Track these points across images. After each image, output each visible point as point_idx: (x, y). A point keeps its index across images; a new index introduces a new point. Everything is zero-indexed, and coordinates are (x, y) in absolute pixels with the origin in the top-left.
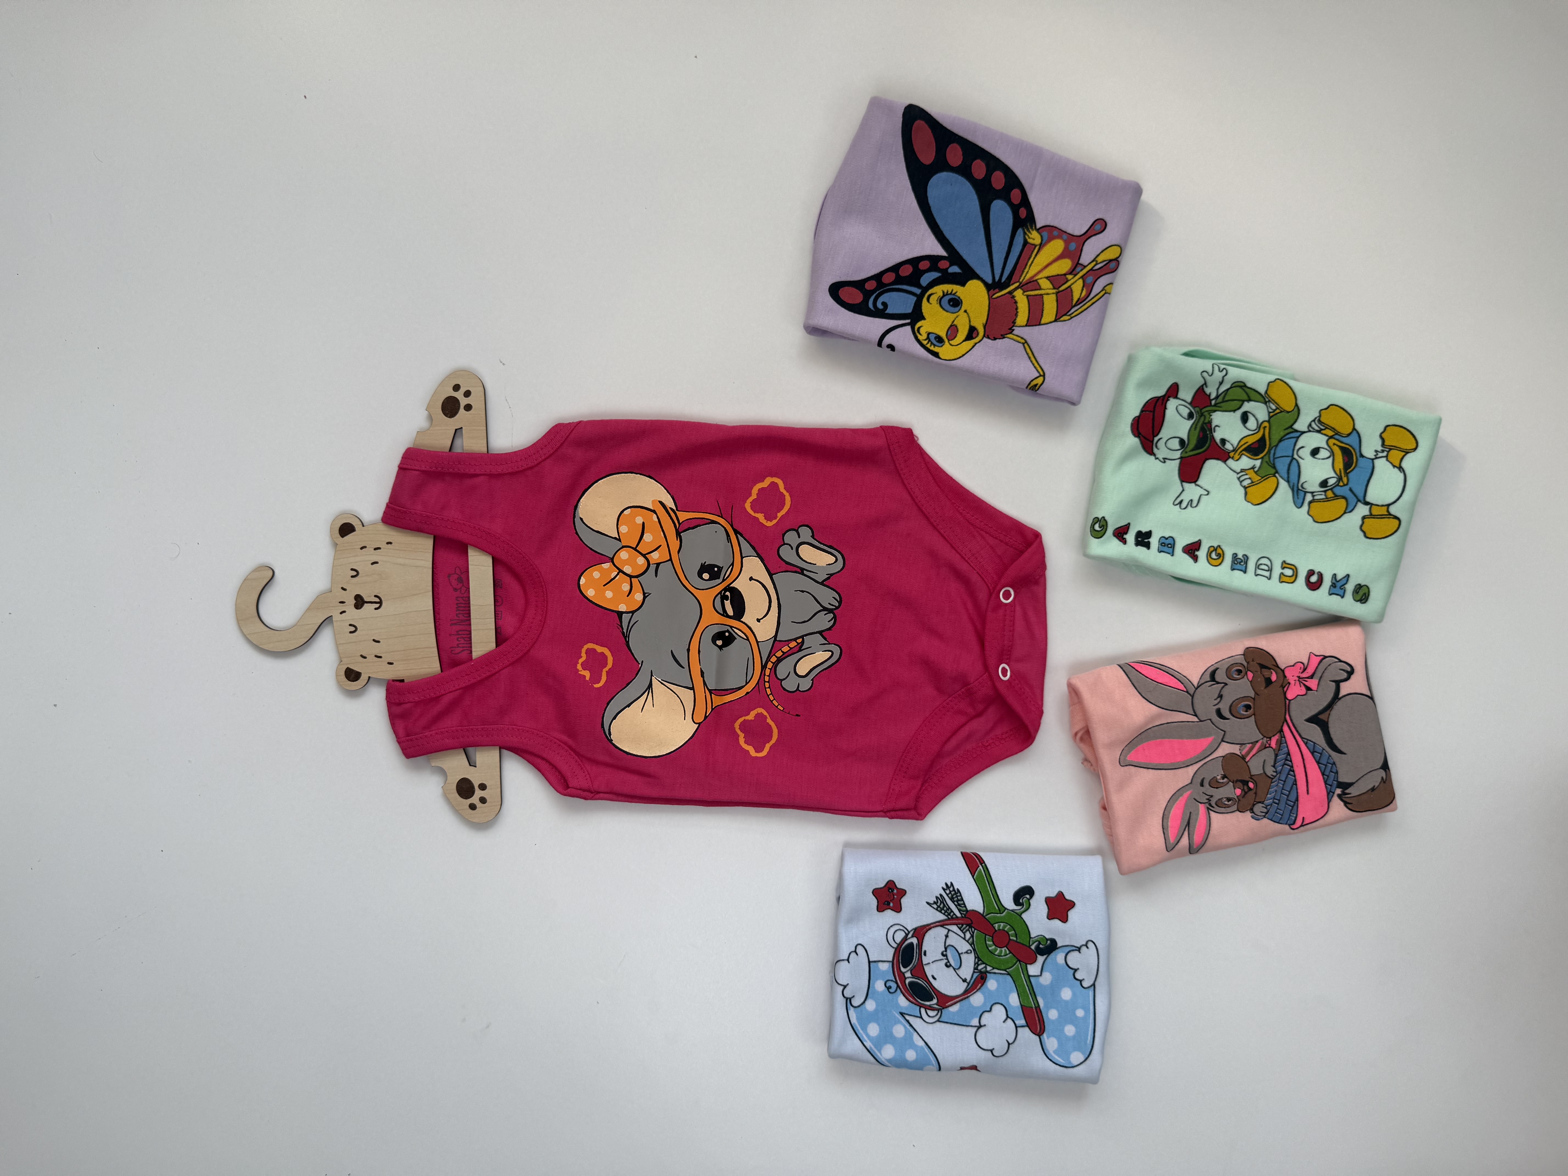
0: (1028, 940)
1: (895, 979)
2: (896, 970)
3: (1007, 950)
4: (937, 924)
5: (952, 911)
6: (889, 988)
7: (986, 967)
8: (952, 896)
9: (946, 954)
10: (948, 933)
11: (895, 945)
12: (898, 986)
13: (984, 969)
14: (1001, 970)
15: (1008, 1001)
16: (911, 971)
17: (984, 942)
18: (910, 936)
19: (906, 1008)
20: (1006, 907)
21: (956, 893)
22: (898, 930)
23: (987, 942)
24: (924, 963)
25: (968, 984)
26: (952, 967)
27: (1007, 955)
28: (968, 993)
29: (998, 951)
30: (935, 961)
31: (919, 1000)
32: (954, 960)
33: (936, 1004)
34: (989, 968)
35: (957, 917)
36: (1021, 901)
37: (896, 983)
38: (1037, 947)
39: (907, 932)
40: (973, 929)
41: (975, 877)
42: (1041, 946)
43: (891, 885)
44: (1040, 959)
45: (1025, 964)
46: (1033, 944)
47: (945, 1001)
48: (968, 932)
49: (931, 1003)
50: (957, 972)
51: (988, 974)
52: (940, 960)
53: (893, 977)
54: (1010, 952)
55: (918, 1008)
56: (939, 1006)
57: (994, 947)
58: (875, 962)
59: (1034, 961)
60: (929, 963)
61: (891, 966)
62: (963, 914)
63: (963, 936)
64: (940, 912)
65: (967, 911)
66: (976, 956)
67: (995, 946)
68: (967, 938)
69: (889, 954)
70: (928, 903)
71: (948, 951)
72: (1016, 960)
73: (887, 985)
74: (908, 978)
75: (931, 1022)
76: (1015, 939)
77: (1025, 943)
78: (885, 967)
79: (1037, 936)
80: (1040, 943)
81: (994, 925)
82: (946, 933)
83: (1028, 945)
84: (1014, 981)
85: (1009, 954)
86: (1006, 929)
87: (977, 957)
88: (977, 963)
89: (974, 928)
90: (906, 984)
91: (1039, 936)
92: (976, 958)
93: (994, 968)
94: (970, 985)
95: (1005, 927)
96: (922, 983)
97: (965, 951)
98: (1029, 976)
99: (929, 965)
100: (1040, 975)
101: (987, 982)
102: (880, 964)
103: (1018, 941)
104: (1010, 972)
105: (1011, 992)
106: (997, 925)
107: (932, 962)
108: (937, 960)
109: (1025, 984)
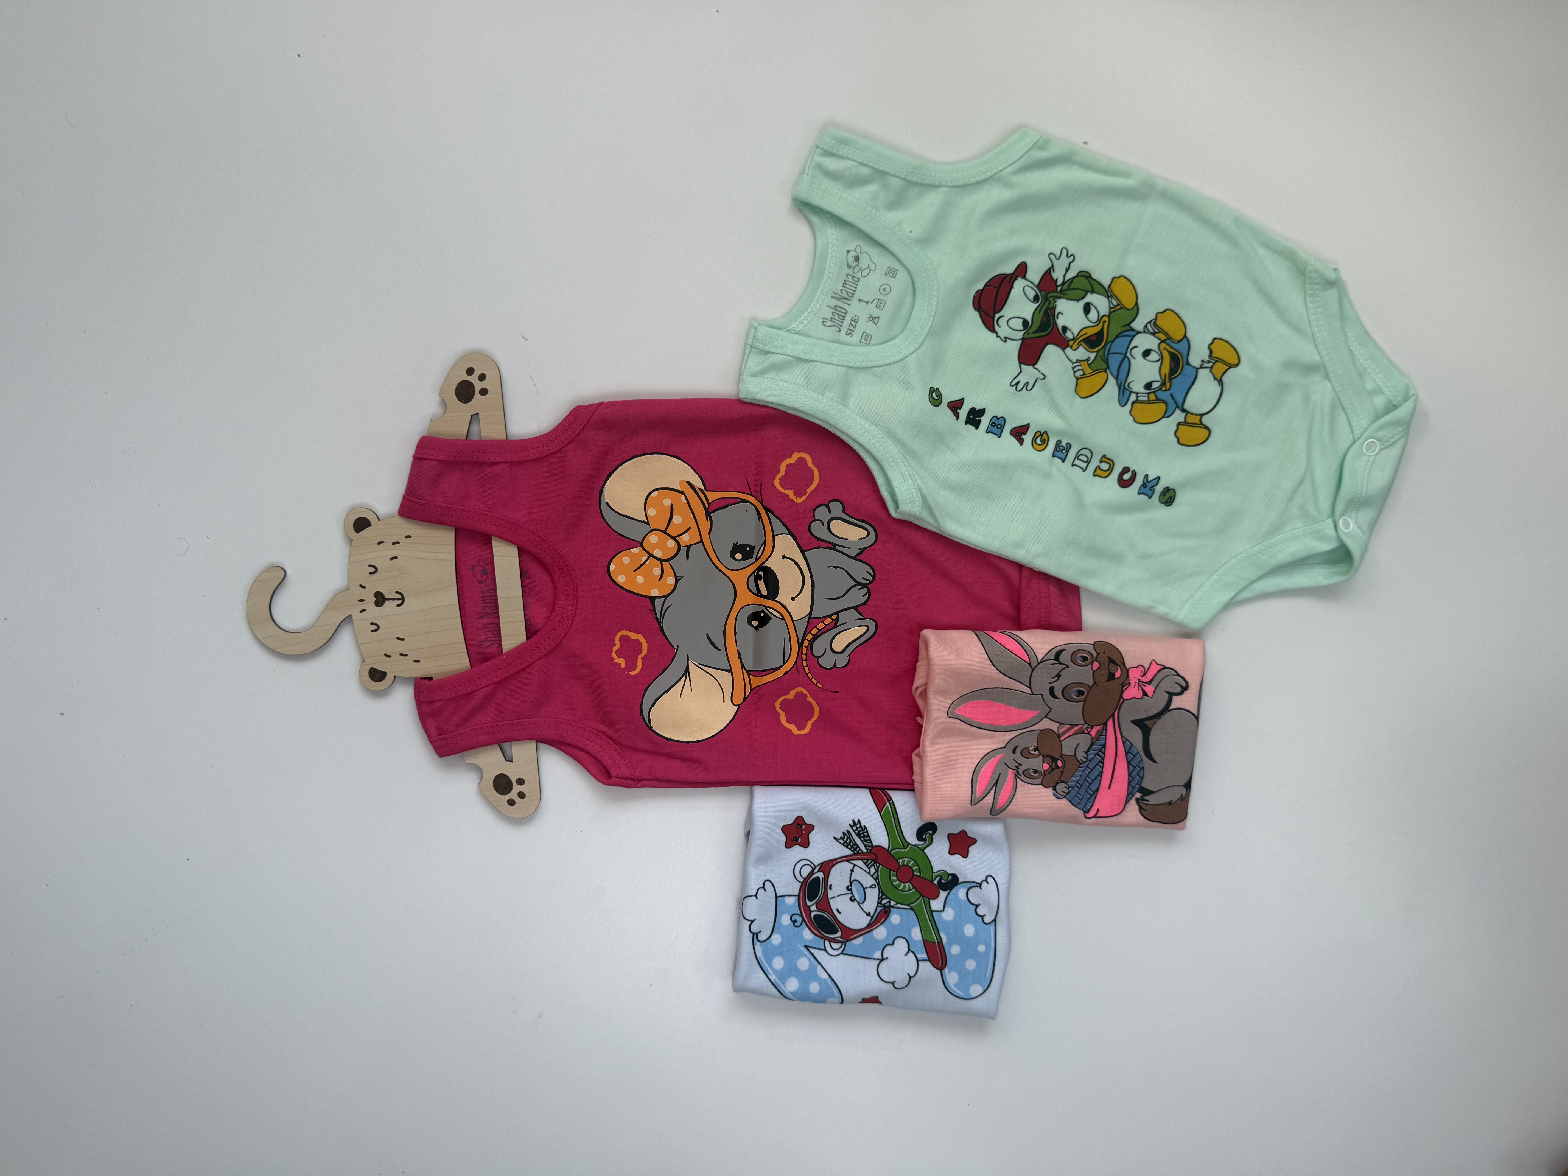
0: (931, 874)
1: (801, 912)
2: (801, 904)
3: (911, 885)
4: (844, 859)
5: (858, 847)
6: (794, 922)
7: (890, 902)
8: (859, 832)
9: (851, 889)
10: (853, 868)
11: (801, 880)
12: (803, 920)
13: (888, 904)
14: (904, 905)
15: (910, 935)
16: (817, 904)
17: (889, 877)
18: (816, 870)
19: (811, 941)
20: (909, 842)
21: (862, 830)
22: (805, 865)
23: (892, 878)
24: (829, 897)
25: (872, 918)
26: (857, 901)
27: (911, 890)
28: (871, 926)
29: (902, 887)
30: (840, 895)
31: (823, 933)
32: (858, 894)
33: (840, 937)
34: (892, 903)
35: (863, 852)
36: (924, 837)
37: (802, 916)
38: (939, 882)
39: (813, 866)
40: (878, 865)
41: (882, 814)
42: (943, 881)
43: (799, 820)
44: (943, 894)
45: (928, 899)
46: (935, 879)
47: (849, 934)
48: (873, 867)
49: (836, 936)
50: (862, 906)
51: (892, 909)
52: (845, 894)
53: (799, 911)
54: (914, 887)
55: (823, 940)
56: (843, 938)
57: (898, 882)
58: (782, 896)
59: (936, 896)
60: (834, 897)
61: (797, 900)
62: (869, 849)
63: (868, 871)
64: (847, 847)
65: (872, 846)
66: (880, 890)
68: (872, 873)
69: (795, 888)
70: (835, 838)
71: (853, 885)
72: (920, 895)
73: (793, 919)
74: (814, 911)
75: (834, 954)
76: (918, 874)
77: (928, 878)
78: (791, 901)
79: (939, 871)
80: (941, 878)
81: (899, 861)
82: (851, 869)
83: (931, 880)
84: (917, 916)
85: (913, 889)
86: (910, 865)
87: (881, 892)
88: (881, 897)
89: (879, 863)
90: (811, 918)
91: (941, 871)
92: (879, 892)
93: (897, 903)
94: (874, 919)
95: (909, 862)
96: (827, 917)
97: (870, 886)
98: (932, 911)
99: (835, 899)
100: (942, 909)
101: (890, 916)
102: (786, 898)
103: (921, 876)
104: (913, 906)
105: (913, 926)
106: (901, 860)
107: (838, 896)
108: (842, 895)
109: (928, 920)
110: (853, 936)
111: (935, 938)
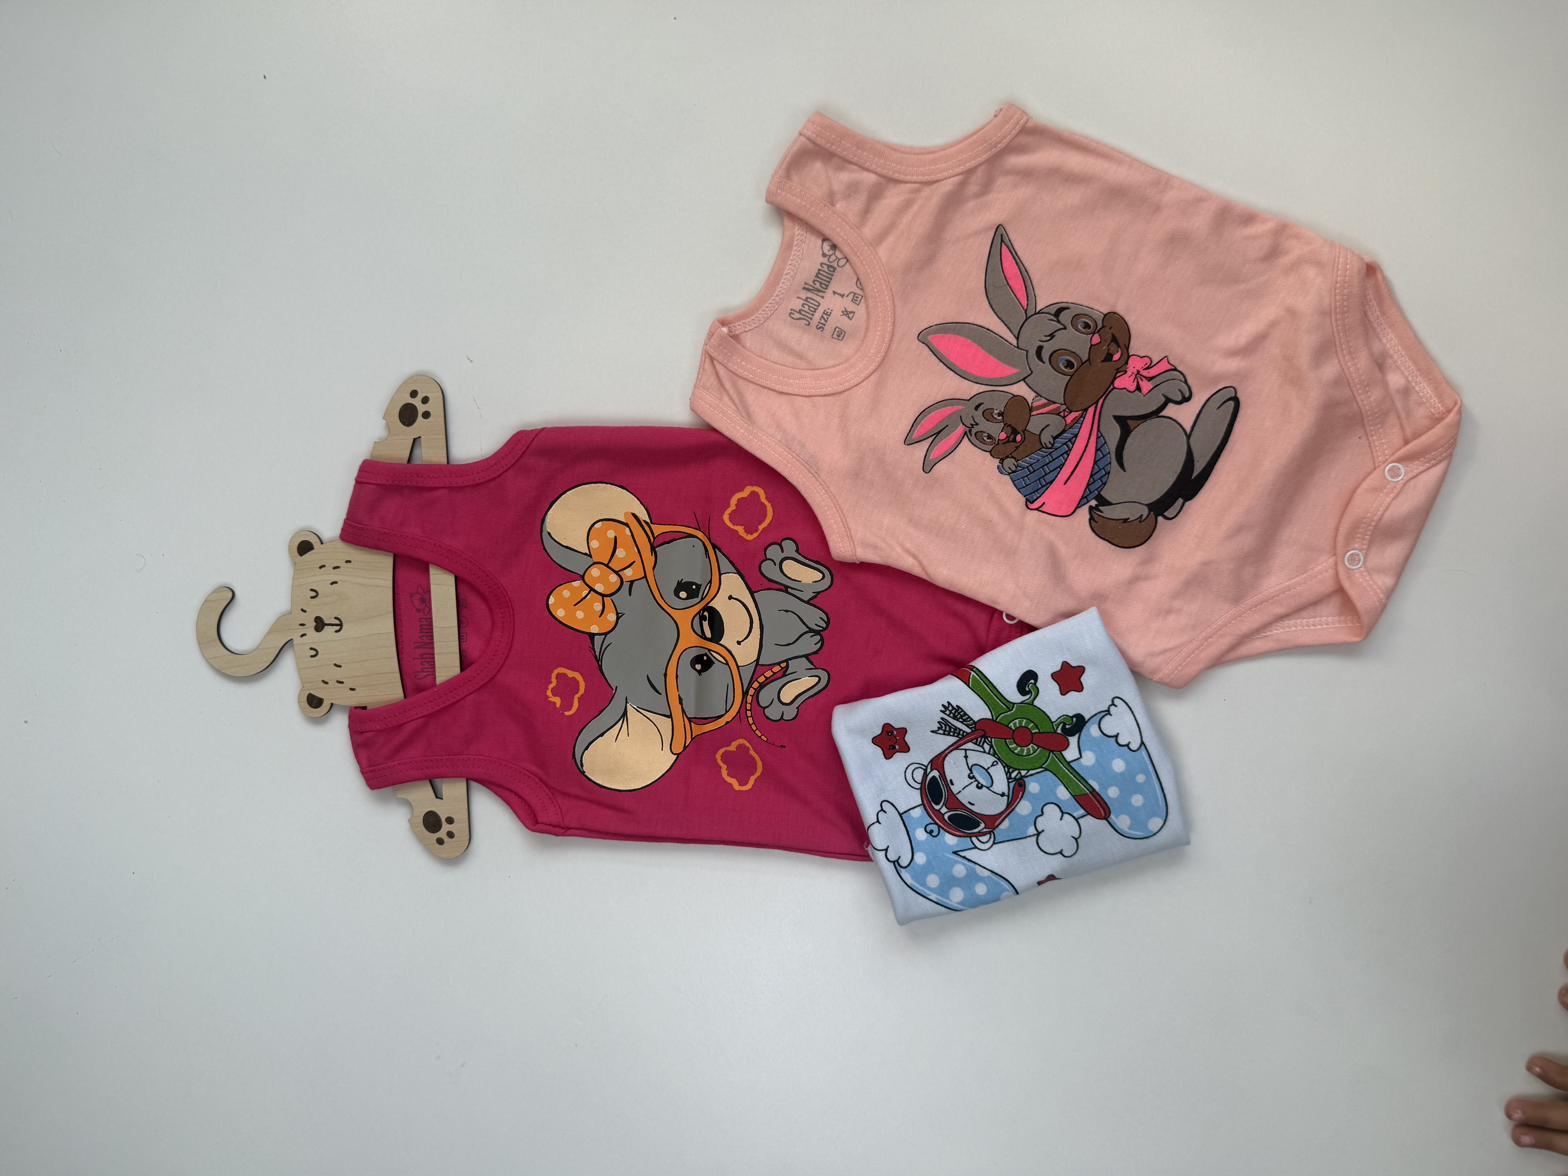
0: (1051, 725)
1: (933, 820)
2: (929, 811)
3: (1034, 746)
4: (951, 748)
5: (960, 730)
6: (930, 832)
7: (1019, 772)
8: (954, 714)
9: (973, 776)
10: (966, 754)
11: (918, 786)
12: (939, 826)
13: (1019, 775)
14: (1037, 769)
15: (1057, 798)
16: (945, 804)
17: (1007, 747)
18: (929, 770)
19: (957, 845)
20: (1014, 702)
21: (956, 711)
22: (915, 769)
23: (1010, 746)
24: (955, 793)
25: (1008, 796)
26: (985, 786)
27: (1036, 750)
28: (1011, 805)
29: (1025, 751)
30: (965, 787)
31: (966, 831)
32: (984, 779)
33: (985, 828)
34: (1023, 773)
35: (968, 734)
36: (1027, 689)
37: (936, 823)
38: (1063, 729)
39: (924, 768)
40: (989, 739)
41: (970, 686)
42: (1067, 727)
43: (887, 728)
44: (1073, 740)
45: (1059, 753)
46: (1057, 728)
47: (992, 822)
48: (985, 744)
49: (979, 828)
50: (992, 790)
51: (1025, 779)
52: (970, 784)
53: (931, 820)
54: (1039, 747)
55: (969, 839)
56: (988, 828)
57: (1019, 748)
58: (906, 812)
59: (1067, 745)
60: (960, 792)
61: (923, 809)
62: (973, 727)
63: (982, 750)
64: (949, 734)
65: (975, 723)
66: (1004, 765)
67: (1020, 746)
68: (987, 750)
69: (915, 798)
70: (932, 732)
71: (974, 771)
72: (1049, 752)
73: (928, 830)
74: (946, 813)
75: (987, 848)
76: (1037, 731)
77: (1049, 731)
78: (918, 813)
79: (1059, 718)
80: (1065, 724)
81: (1009, 726)
82: (964, 755)
83: (1053, 731)
84: (1055, 775)
85: (1038, 749)
86: (1023, 725)
88: (1009, 771)
89: (989, 737)
90: (946, 821)
91: (1061, 717)
92: (1004, 767)
93: (1029, 771)
94: (1010, 797)
95: (1020, 723)
96: (962, 813)
97: (991, 765)
98: (1069, 763)
99: (961, 793)
100: (1079, 756)
101: (1026, 787)
102: (911, 811)
103: (1041, 731)
104: (1046, 766)
105: (1056, 787)
106: (1012, 724)
107: (963, 789)
108: (967, 786)
109: (1069, 773)
110: (998, 822)
111: (1085, 789)
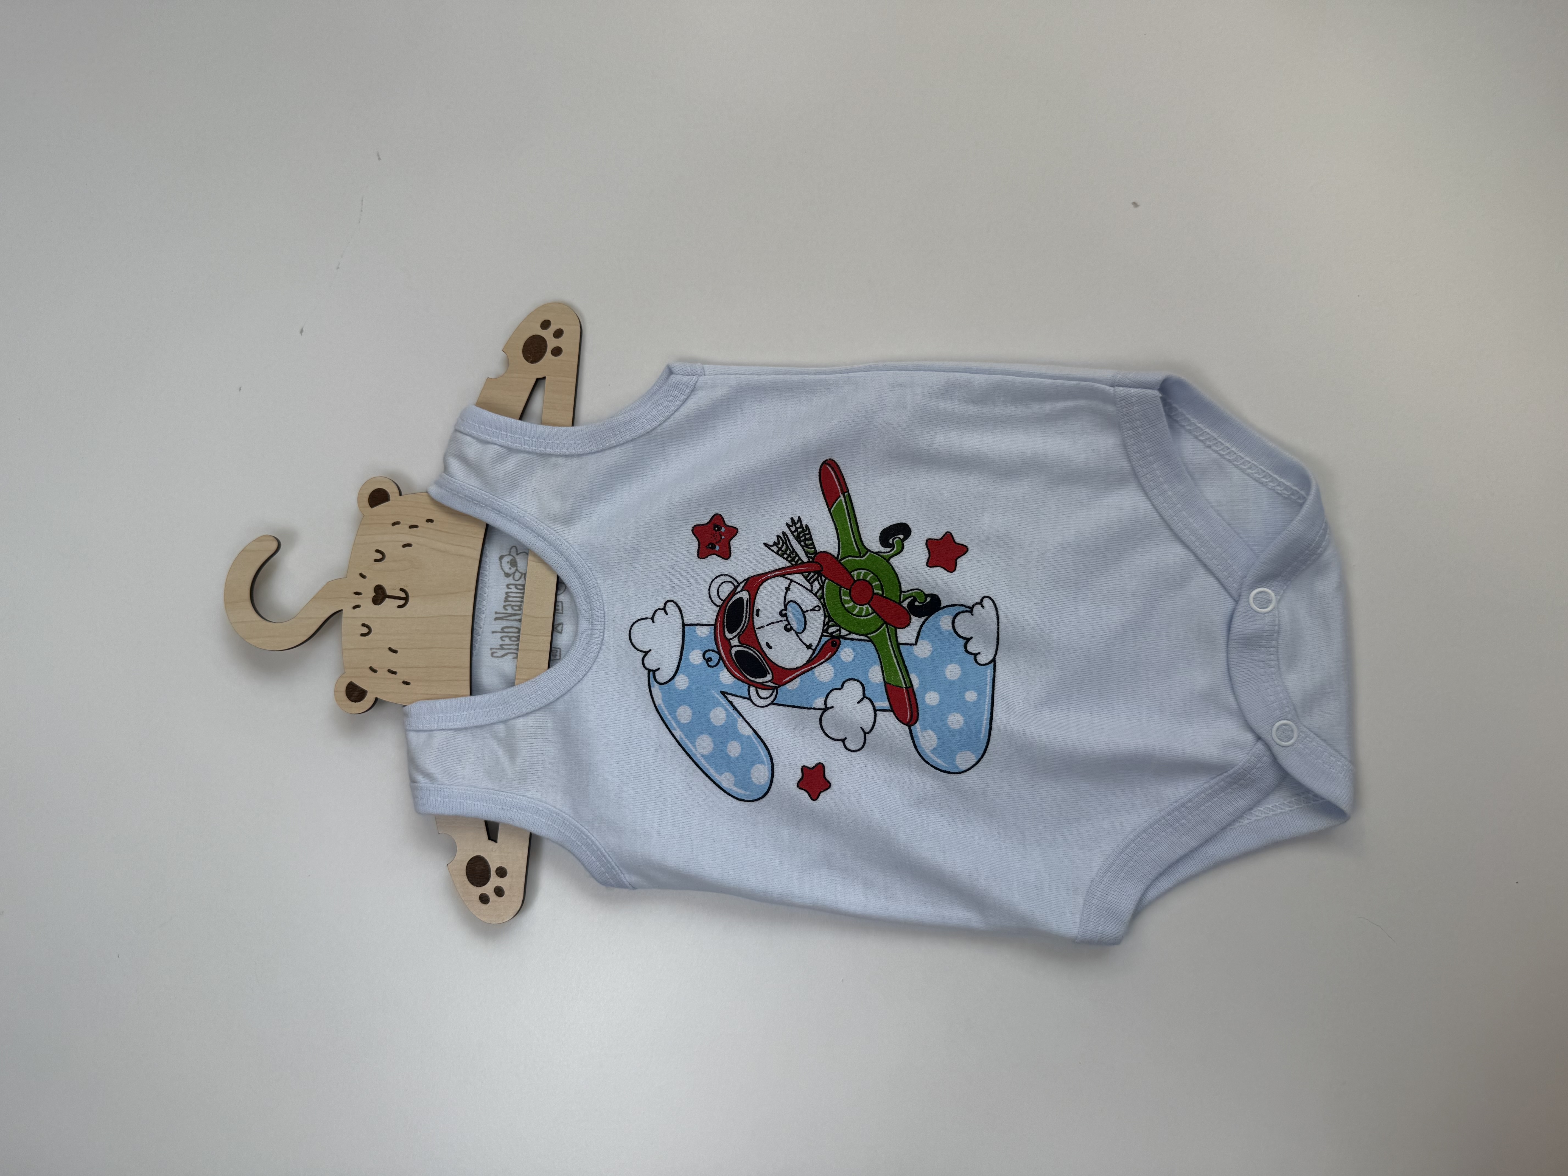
0: (899, 593)
1: (718, 648)
2: (719, 637)
4: (777, 573)
5: (797, 555)
6: (708, 660)
7: (839, 630)
8: (798, 534)
9: (786, 613)
10: (789, 585)
11: (719, 603)
12: (721, 658)
13: (837, 633)
14: (860, 635)
15: (867, 677)
16: (739, 636)
17: (838, 597)
18: (739, 589)
19: (730, 687)
20: (869, 548)
22: (724, 582)
23: (843, 597)
24: (756, 626)
25: (814, 651)
26: (794, 630)
27: (869, 615)
29: (857, 610)
30: (770, 624)
31: (747, 675)
32: (796, 621)
33: (771, 681)
34: (844, 632)
35: (803, 562)
36: (891, 541)
37: (719, 653)
38: (911, 604)
39: (736, 584)
41: (832, 510)
42: (917, 604)
43: (717, 520)
44: (916, 622)
45: (894, 628)
46: (905, 599)
47: (783, 675)
48: (816, 582)
49: (765, 679)
50: (801, 637)
51: (841, 640)
52: (779, 622)
53: (715, 646)
54: (874, 611)
55: (746, 685)
56: (774, 682)
58: (691, 625)
59: (906, 624)
60: (762, 627)
61: (713, 631)
62: (811, 557)
63: (809, 587)
64: (782, 556)
65: (816, 553)
67: (853, 602)
69: (710, 614)
70: (766, 545)
71: (788, 608)
72: (882, 622)
73: (707, 656)
74: (735, 646)
75: (762, 704)
76: (880, 592)
78: (705, 632)
79: (911, 590)
81: (852, 574)
83: (898, 601)
84: (877, 651)
85: (872, 613)
86: (869, 579)
87: (827, 615)
88: (828, 623)
89: (824, 577)
90: (732, 655)
91: (913, 590)
92: (825, 617)
93: (850, 633)
97: (811, 608)
98: (899, 644)
99: (764, 629)
100: (914, 642)
101: (838, 650)
102: (698, 627)
103: (885, 595)
104: (873, 637)
105: (872, 664)
106: (855, 573)
107: (767, 625)
109: (893, 656)
110: (787, 679)
111: (903, 681)
